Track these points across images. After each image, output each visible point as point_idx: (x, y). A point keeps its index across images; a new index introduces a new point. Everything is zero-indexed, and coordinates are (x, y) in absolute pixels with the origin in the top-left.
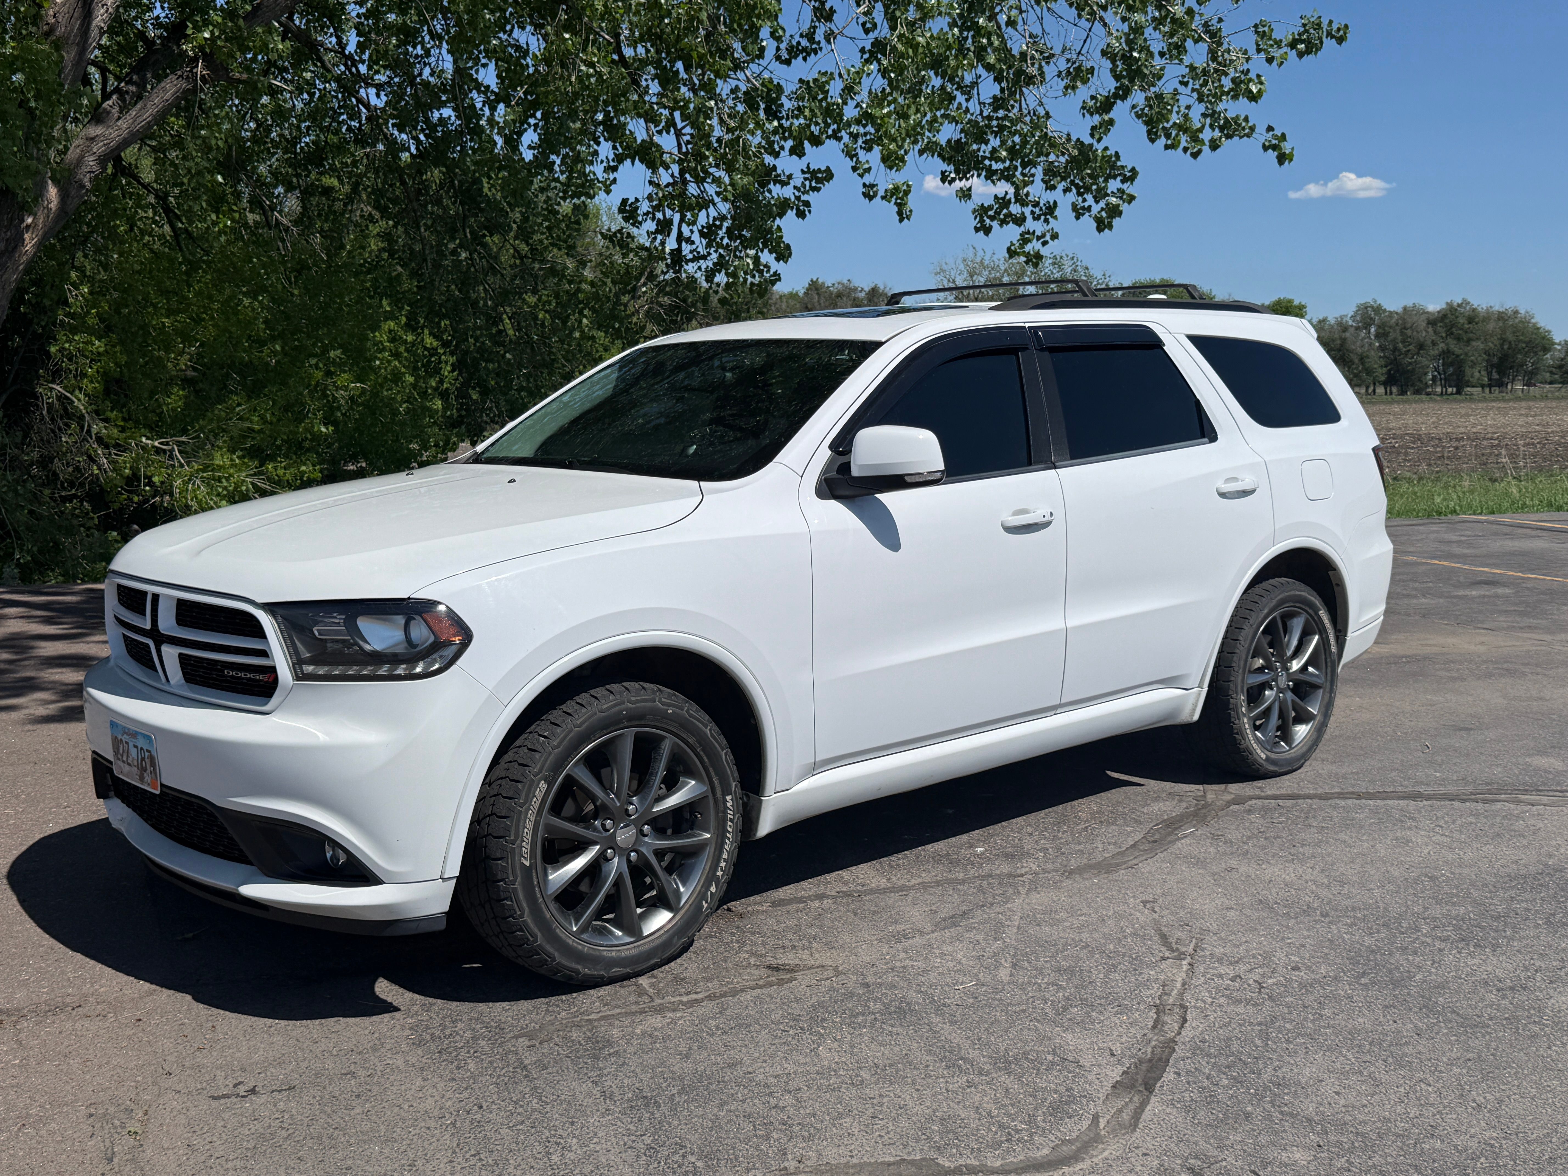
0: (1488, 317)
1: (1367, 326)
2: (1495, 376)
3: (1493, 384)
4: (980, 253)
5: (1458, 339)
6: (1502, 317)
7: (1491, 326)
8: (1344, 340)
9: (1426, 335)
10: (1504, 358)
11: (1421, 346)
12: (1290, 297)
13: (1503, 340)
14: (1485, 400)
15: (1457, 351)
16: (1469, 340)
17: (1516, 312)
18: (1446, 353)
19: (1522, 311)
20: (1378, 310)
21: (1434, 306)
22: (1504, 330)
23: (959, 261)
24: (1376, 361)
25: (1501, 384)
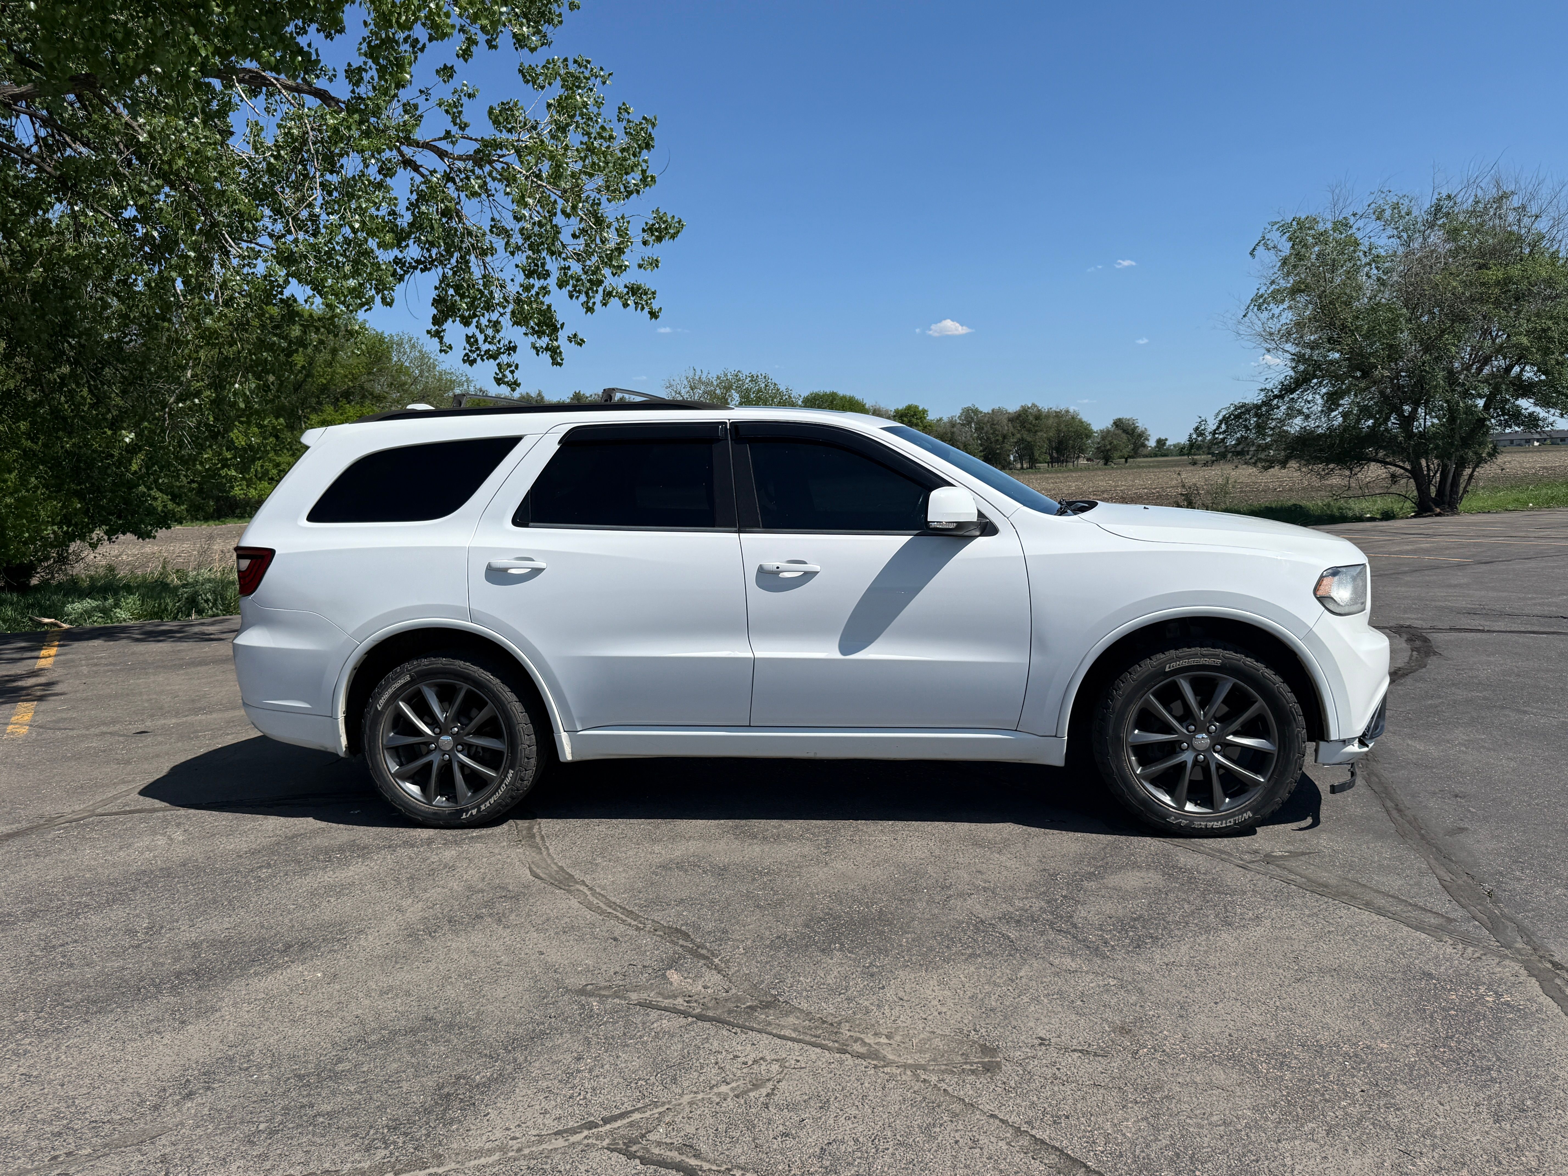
0: (1048, 415)
1: (969, 423)
2: (1055, 455)
3: (1053, 461)
4: (698, 373)
5: (1029, 431)
6: (1058, 415)
7: (1050, 421)
8: (952, 433)
9: (1007, 428)
10: (1060, 442)
11: (1004, 437)
12: (915, 403)
13: (1059, 431)
14: (1048, 472)
15: (1029, 439)
16: (1036, 432)
17: (1067, 412)
18: (1022, 440)
19: (1071, 411)
20: (976, 412)
21: (1013, 407)
22: (1059, 424)
23: (683, 378)
24: (976, 444)
25: (1058, 461)
